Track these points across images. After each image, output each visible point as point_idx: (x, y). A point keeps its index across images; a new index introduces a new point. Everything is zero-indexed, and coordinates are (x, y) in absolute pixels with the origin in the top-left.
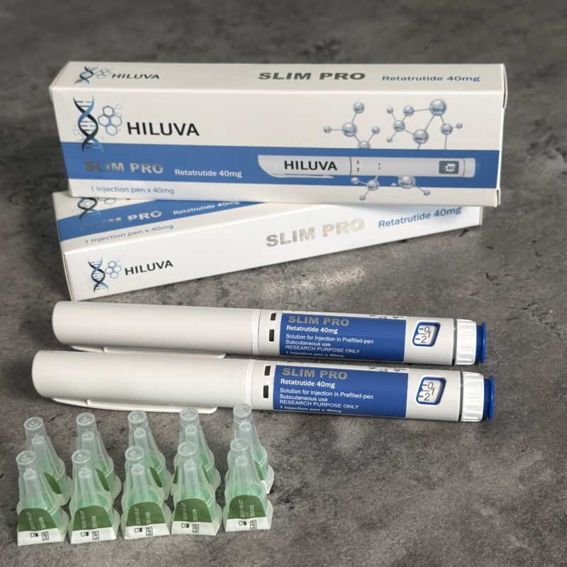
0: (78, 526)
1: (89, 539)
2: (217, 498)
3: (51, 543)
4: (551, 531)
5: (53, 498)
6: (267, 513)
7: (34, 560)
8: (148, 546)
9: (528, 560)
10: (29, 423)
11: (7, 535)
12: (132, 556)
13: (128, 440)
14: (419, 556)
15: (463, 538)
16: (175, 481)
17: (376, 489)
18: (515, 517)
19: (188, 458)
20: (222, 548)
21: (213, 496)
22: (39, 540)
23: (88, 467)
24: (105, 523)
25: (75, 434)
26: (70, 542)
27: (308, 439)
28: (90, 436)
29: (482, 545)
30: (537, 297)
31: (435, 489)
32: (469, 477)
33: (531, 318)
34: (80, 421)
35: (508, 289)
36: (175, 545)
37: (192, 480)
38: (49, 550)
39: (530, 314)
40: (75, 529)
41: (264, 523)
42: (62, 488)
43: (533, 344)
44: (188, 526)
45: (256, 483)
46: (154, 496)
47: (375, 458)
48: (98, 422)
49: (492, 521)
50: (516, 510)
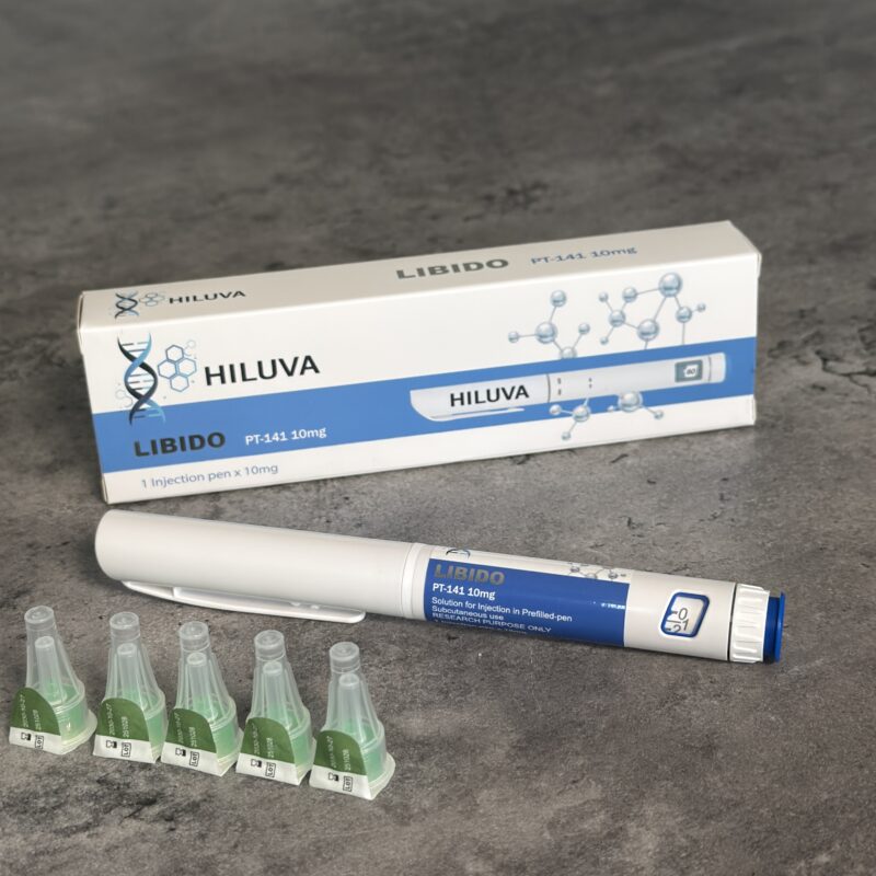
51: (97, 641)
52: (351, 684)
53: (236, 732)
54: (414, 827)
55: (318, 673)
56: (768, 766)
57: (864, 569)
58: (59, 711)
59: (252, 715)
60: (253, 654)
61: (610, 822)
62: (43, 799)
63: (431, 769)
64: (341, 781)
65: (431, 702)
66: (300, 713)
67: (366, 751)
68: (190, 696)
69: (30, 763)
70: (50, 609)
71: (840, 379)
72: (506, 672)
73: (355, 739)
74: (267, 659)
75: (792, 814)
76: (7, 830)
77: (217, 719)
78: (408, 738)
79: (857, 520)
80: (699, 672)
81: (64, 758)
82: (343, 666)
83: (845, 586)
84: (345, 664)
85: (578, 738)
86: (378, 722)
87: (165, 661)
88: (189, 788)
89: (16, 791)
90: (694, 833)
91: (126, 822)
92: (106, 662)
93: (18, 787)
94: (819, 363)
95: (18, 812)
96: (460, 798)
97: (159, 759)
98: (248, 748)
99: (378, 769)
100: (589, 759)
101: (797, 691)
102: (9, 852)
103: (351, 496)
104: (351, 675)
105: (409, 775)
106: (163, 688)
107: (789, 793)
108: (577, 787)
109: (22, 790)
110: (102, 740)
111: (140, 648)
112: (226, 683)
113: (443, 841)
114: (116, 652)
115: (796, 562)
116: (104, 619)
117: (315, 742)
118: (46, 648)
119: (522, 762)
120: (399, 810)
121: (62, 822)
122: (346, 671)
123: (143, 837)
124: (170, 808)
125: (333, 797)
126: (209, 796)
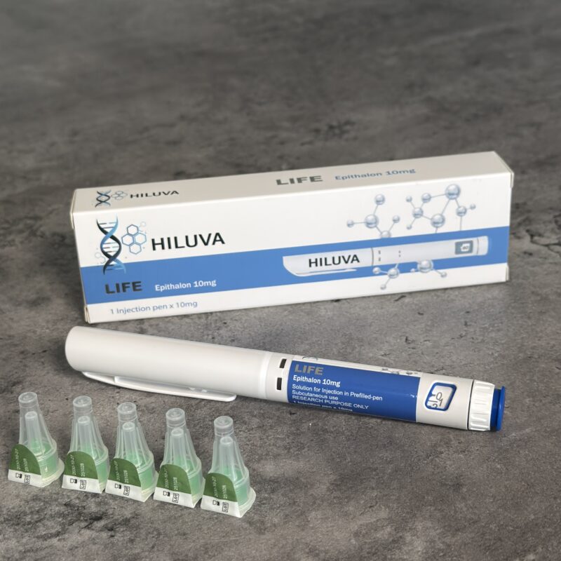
51: (65, 415)
52: (228, 443)
53: (154, 473)
54: (268, 536)
55: (207, 435)
56: (495, 497)
57: (557, 371)
58: (40, 460)
59: (163, 463)
60: (165, 423)
61: (394, 533)
62: (30, 516)
63: (279, 498)
64: (221, 506)
65: (279, 455)
66: (195, 461)
67: (237, 486)
68: (124, 450)
69: (21, 493)
70: (35, 394)
71: (542, 248)
72: (327, 436)
73: (231, 479)
74: (174, 427)
75: (511, 528)
76: (6, 536)
77: (141, 465)
78: (264, 478)
79: (552, 339)
80: (451, 437)
81: (43, 490)
82: (223, 432)
83: (545, 381)
84: (224, 430)
85: (373, 478)
86: (245, 468)
87: (108, 427)
88: (124, 510)
89: (12, 510)
90: (447, 540)
91: (83, 531)
92: (71, 428)
93: (13, 508)
94: (528, 238)
95: (13, 524)
96: (298, 516)
97: (104, 490)
98: (161, 484)
99: (245, 497)
100: (381, 492)
101: (515, 449)
102: (7, 550)
103: (228, 321)
104: (228, 437)
105: (264, 502)
106: (107, 445)
107: (509, 515)
108: (372, 510)
109: (16, 510)
110: (67, 478)
111: (92, 420)
112: (148, 442)
113: (286, 544)
114: (77, 421)
115: (514, 365)
116: (69, 400)
117: (204, 480)
118: (32, 418)
119: (338, 494)
120: (258, 525)
121: (42, 531)
122: (224, 435)
123: (93, 541)
124: (111, 522)
125: (215, 516)
126: (137, 515)
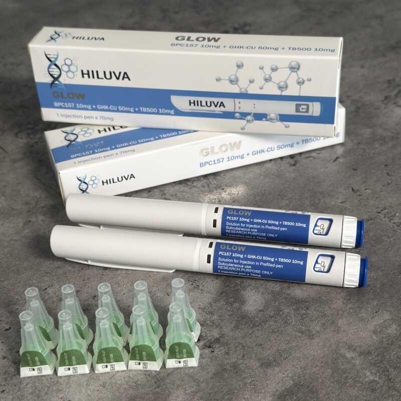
0: (62, 364)
1: (71, 372)
2: (160, 344)
3: (44, 376)
4: (395, 368)
5: (45, 344)
6: (195, 355)
7: (32, 387)
8: (112, 377)
9: (378, 388)
10: (29, 291)
11: (13, 370)
12: (100, 385)
13: (98, 304)
14: (302, 385)
15: (333, 373)
16: (131, 333)
17: (272, 339)
18: (370, 358)
19: (139, 316)
20: (163, 379)
21: (157, 343)
22: (35, 373)
23: (69, 322)
24: (81, 361)
25: (61, 300)
26: (57, 375)
27: (225, 303)
28: (71, 301)
29: (346, 378)
30: (387, 204)
31: (314, 339)
32: (338, 330)
33: (383, 219)
34: (64, 290)
35: (367, 199)
36: (130, 377)
37: (142, 332)
38: (42, 380)
39: (383, 216)
40: (61, 366)
41: (193, 362)
42: (51, 337)
43: (384, 237)
44: (139, 364)
45: (187, 334)
46: (116, 343)
47: (272, 317)
48: (77, 292)
49: (353, 361)
50: (371, 354)
